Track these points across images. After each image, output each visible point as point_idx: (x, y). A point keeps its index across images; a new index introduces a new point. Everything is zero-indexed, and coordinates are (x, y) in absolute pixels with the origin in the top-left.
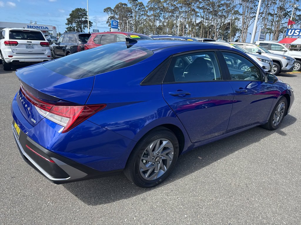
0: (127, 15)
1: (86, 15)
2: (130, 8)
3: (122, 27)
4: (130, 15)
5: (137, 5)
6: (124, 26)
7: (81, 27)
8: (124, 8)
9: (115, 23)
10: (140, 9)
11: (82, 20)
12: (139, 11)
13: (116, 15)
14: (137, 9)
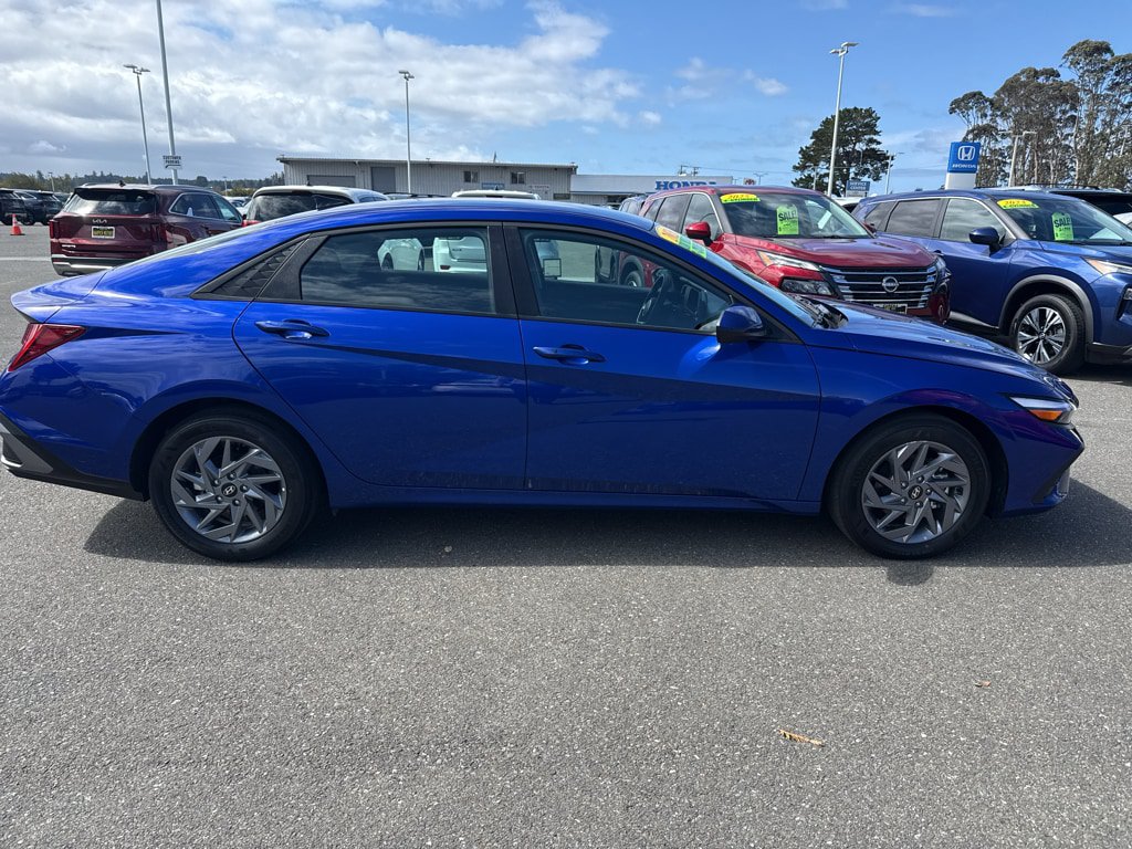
0: (1052, 115)
1: (871, 129)
2: (1068, 84)
3: (1024, 164)
4: (1064, 112)
5: (1108, 68)
6: (1032, 161)
7: (848, 174)
8: (1040, 87)
9: (967, 153)
10: (1118, 84)
11: (853, 149)
12: (1116, 92)
13: (999, 120)
14: (1105, 86)
